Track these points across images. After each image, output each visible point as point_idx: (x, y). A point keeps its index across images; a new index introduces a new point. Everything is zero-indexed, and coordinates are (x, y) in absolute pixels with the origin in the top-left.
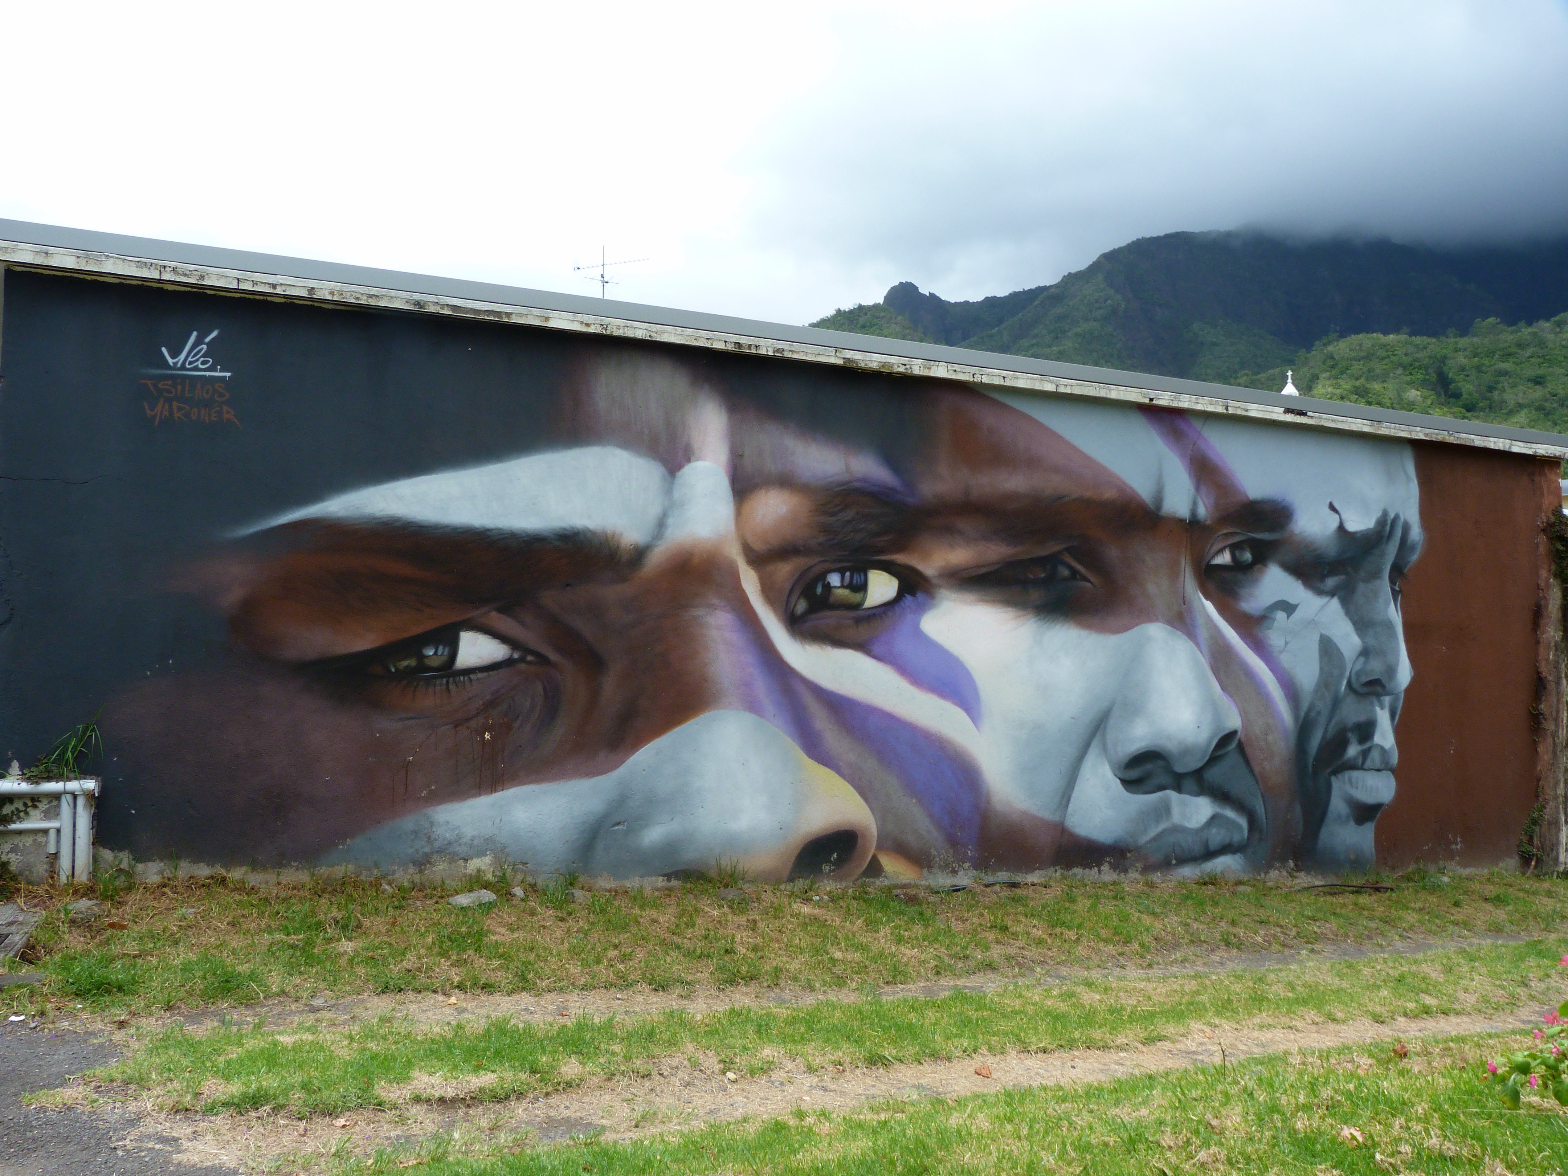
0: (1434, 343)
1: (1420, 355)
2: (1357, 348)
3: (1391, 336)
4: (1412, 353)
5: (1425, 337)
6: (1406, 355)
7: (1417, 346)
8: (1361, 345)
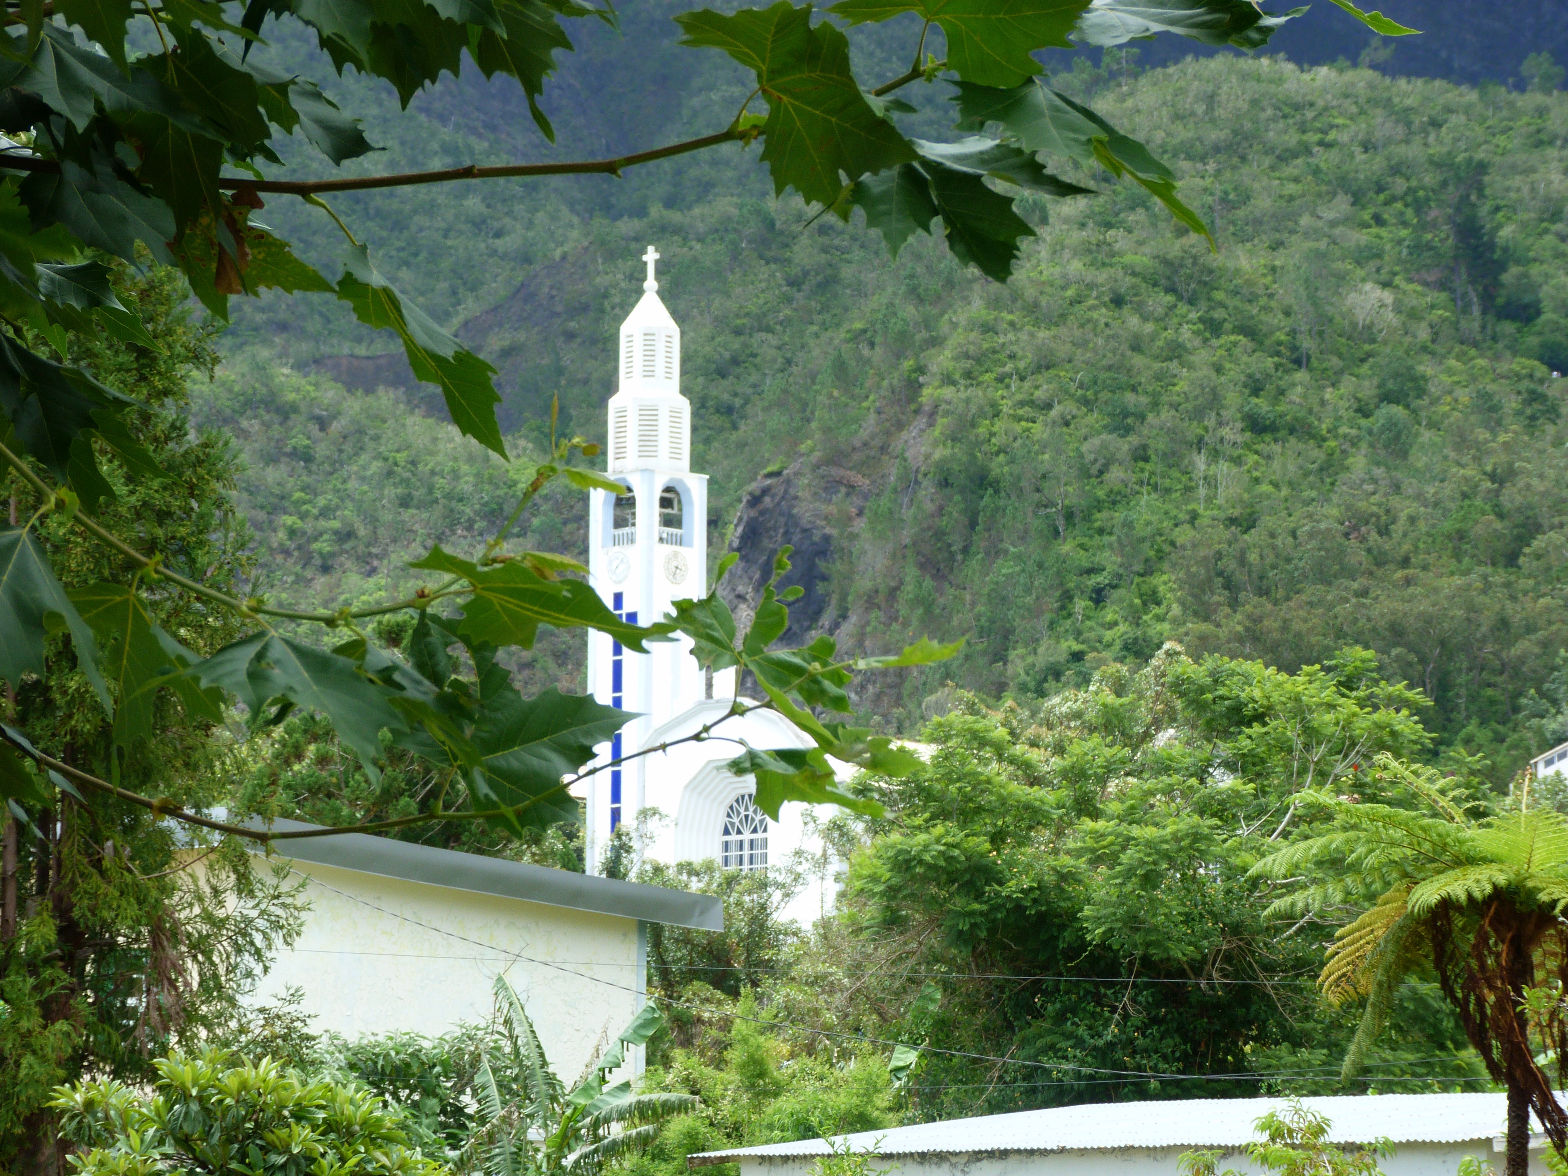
0: (1467, 110)
1: (1413, 151)
2: (1200, 109)
3: (1323, 71)
4: (1389, 141)
5: (1438, 84)
6: (1367, 146)
7: (1404, 116)
8: (1211, 99)
